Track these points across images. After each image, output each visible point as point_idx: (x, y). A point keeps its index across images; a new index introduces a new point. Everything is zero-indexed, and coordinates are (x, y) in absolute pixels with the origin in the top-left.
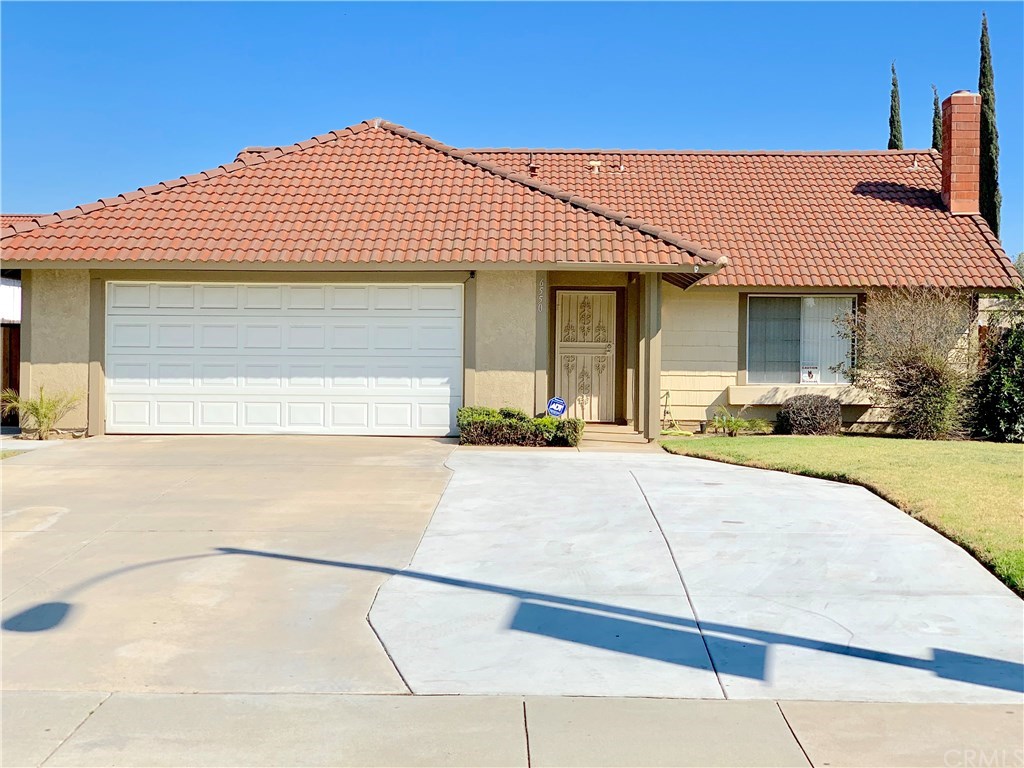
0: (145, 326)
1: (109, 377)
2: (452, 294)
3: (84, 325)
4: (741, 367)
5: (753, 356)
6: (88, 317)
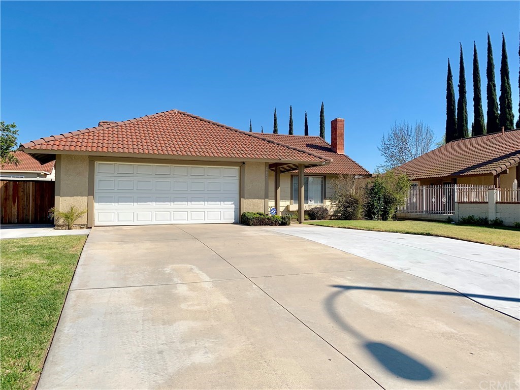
0: (112, 181)
1: (96, 202)
2: (235, 170)
3: (86, 180)
4: (291, 199)
6: (88, 176)
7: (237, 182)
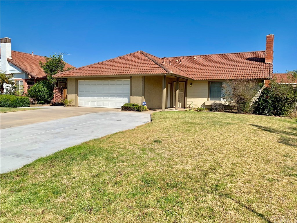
0: (83, 88)
1: (79, 97)
2: (128, 81)
3: (75, 88)
4: (208, 97)
5: (211, 95)
7: (129, 87)
